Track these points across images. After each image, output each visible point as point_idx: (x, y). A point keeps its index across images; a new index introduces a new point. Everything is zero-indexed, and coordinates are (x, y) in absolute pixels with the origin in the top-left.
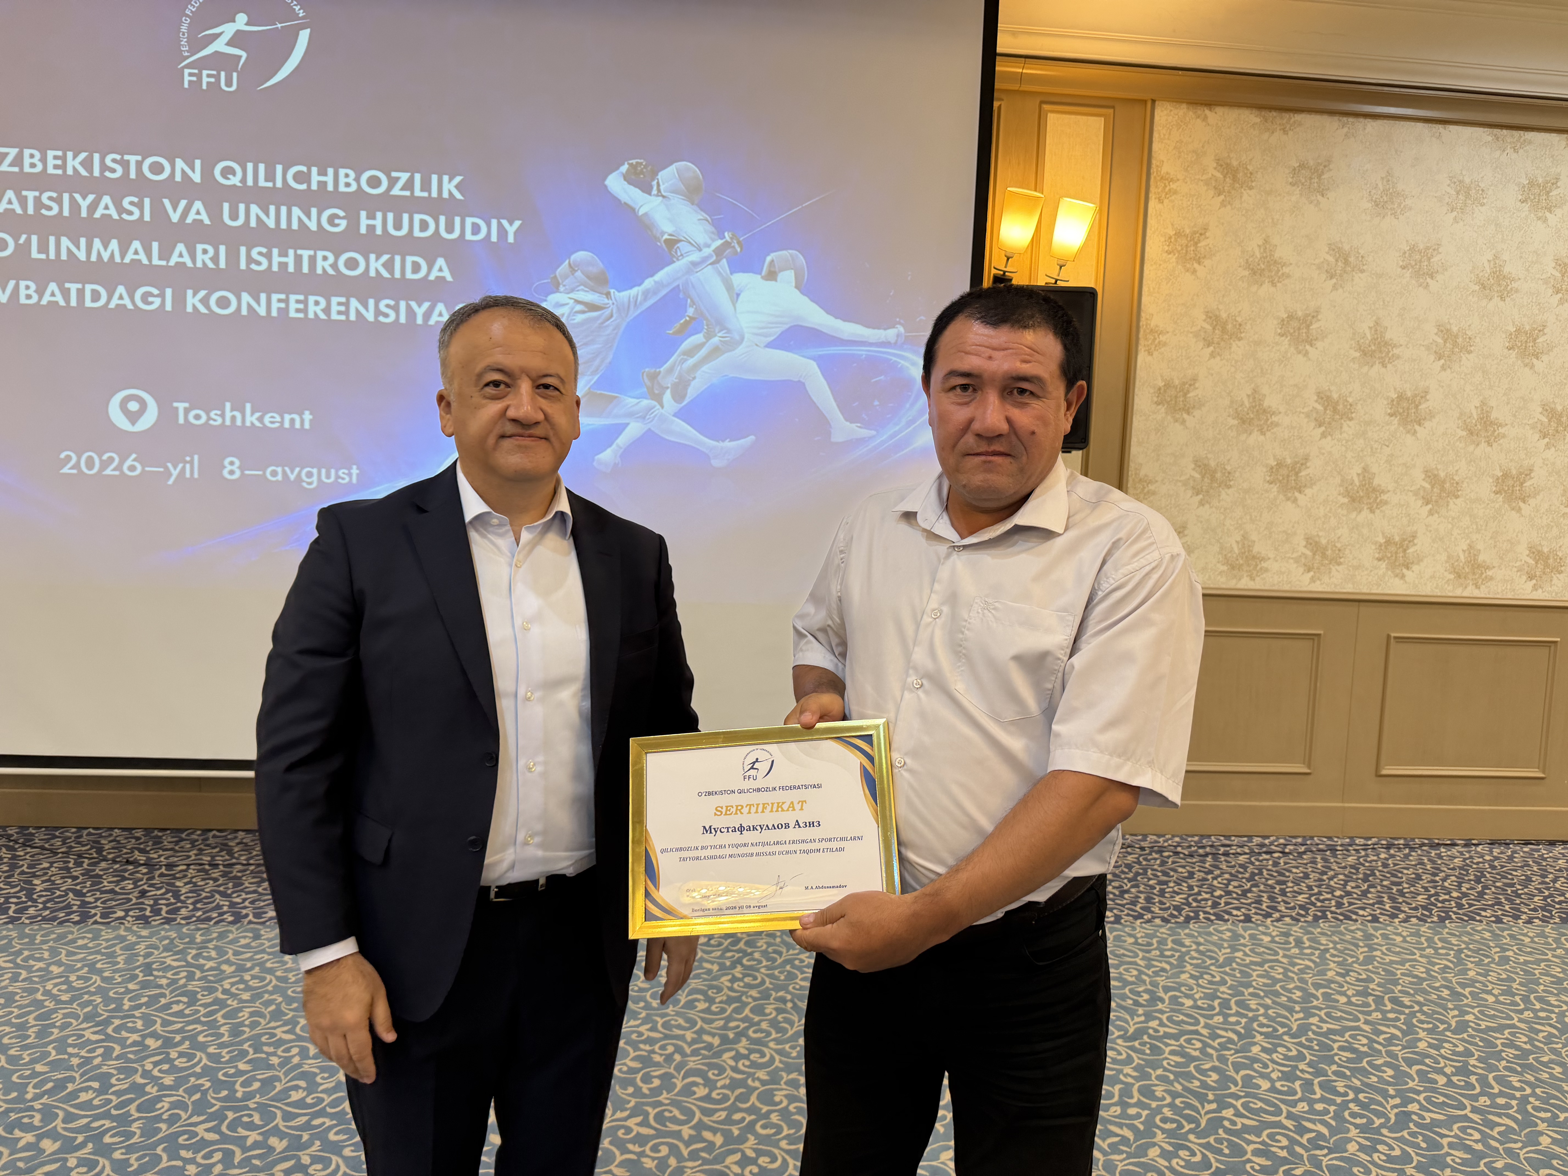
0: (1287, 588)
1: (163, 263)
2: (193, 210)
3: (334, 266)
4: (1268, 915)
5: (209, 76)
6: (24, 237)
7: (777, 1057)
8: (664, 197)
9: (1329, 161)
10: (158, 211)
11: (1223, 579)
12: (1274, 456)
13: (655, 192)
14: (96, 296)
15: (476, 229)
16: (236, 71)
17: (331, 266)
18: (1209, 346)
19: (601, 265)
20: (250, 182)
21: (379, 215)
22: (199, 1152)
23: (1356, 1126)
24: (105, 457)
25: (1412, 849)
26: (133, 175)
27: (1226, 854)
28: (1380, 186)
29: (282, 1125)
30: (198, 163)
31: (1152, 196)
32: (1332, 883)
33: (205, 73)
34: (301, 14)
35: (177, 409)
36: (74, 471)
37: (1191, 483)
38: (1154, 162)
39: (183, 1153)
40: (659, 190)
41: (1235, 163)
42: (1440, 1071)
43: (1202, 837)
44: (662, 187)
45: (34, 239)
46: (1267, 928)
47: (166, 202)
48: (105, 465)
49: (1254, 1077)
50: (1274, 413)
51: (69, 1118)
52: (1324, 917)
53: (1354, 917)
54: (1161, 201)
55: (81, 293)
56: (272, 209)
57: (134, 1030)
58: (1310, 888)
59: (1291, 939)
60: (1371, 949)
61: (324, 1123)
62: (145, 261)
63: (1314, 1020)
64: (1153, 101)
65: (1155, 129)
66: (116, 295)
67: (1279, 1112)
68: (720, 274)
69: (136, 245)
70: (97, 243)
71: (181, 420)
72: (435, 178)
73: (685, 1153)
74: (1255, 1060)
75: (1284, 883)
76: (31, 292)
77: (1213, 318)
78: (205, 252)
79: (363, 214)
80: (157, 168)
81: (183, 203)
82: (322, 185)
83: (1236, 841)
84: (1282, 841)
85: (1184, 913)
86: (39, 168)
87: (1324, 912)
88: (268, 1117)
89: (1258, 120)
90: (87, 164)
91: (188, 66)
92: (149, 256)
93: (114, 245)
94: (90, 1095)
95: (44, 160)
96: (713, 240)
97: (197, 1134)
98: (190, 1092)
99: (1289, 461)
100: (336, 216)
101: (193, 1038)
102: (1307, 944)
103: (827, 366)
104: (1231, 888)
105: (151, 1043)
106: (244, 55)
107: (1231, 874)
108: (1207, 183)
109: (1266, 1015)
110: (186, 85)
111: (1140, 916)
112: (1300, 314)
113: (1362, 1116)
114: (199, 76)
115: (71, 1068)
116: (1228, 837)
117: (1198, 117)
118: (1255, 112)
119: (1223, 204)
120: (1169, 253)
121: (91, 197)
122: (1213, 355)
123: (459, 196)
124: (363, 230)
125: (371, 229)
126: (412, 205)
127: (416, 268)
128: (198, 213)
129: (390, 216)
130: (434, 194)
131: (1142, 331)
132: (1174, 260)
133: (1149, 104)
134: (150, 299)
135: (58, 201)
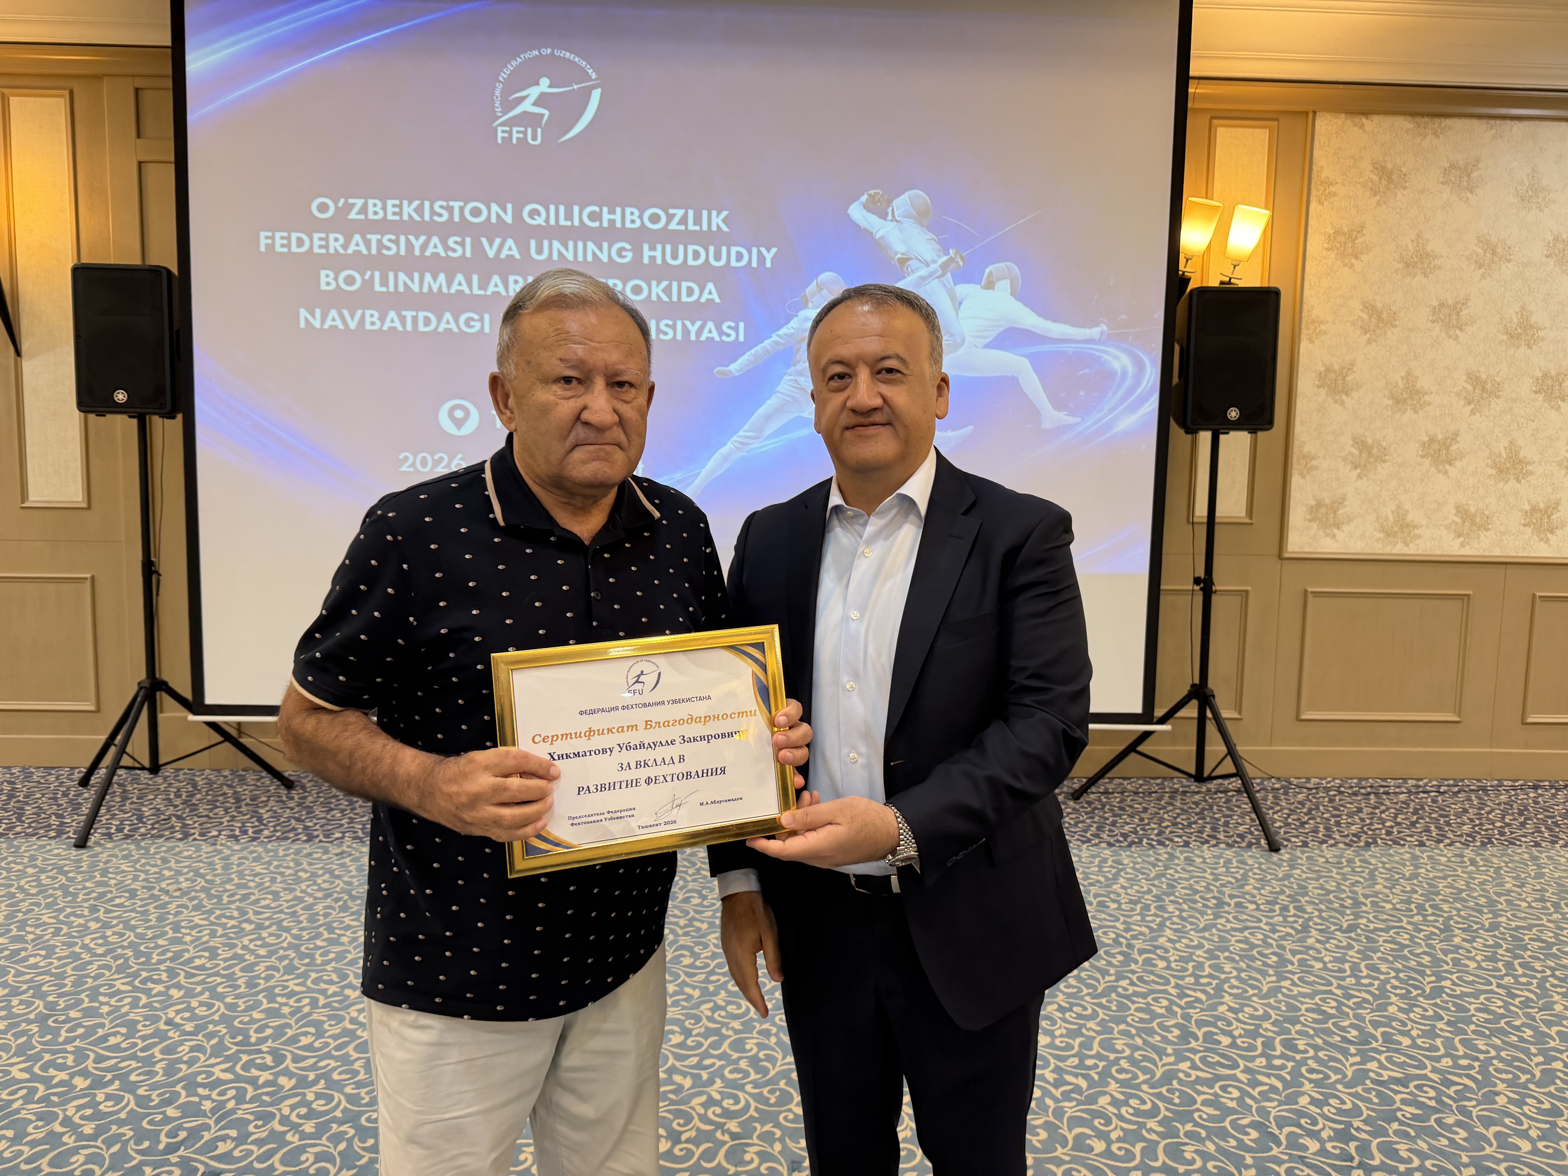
0: (1438, 552)
1: (482, 292)
2: (506, 247)
4: (1439, 841)
5: (518, 132)
6: (369, 273)
9: (1478, 161)
10: (477, 247)
11: (1380, 546)
12: (1426, 432)
13: (890, 217)
14: (427, 321)
18: (1365, 333)
20: (552, 222)
21: (659, 247)
24: (436, 457)
25: (1558, 790)
26: (456, 218)
27: (1387, 793)
28: (1526, 181)
30: (509, 207)
31: (1313, 199)
32: (1491, 816)
33: (515, 129)
34: (594, 76)
36: (412, 469)
37: (1351, 458)
38: (1314, 168)
41: (1390, 166)
43: (1360, 779)
44: (896, 213)
45: (377, 275)
46: (1441, 850)
47: (484, 241)
48: (436, 463)
50: (1426, 393)
52: (1491, 842)
53: (1518, 843)
54: (1321, 203)
55: (415, 319)
56: (571, 244)
58: (1471, 820)
60: (1539, 867)
63: (1502, 919)
64: (1315, 112)
65: (1316, 137)
66: (444, 321)
67: (1489, 983)
68: (945, 286)
69: (460, 277)
70: (428, 277)
72: (705, 213)
74: (1459, 947)
75: (1447, 816)
76: (375, 319)
77: (1370, 308)
79: (646, 246)
80: (476, 212)
81: (498, 241)
82: (612, 222)
83: (1392, 782)
84: (1434, 783)
85: (1362, 839)
86: (381, 215)
89: (1411, 126)
90: (419, 210)
91: (501, 125)
92: (471, 287)
93: (442, 278)
95: (384, 208)
96: (939, 257)
99: (1440, 437)
100: (623, 249)
102: (1481, 863)
104: (1399, 820)
106: (546, 113)
107: (1396, 809)
108: (1364, 185)
109: (1459, 916)
110: (500, 141)
111: (1325, 842)
112: (1450, 302)
114: (510, 133)
116: (1385, 780)
117: (1356, 125)
118: (1409, 118)
119: (1379, 204)
120: (1328, 250)
121: (423, 238)
122: (1369, 342)
123: (725, 228)
124: (646, 261)
125: (653, 259)
126: (687, 237)
127: (690, 292)
128: (510, 249)
129: (668, 248)
130: (705, 227)
131: (1304, 321)
132: (1333, 256)
133: (1311, 115)
134: (472, 323)
135: (397, 242)
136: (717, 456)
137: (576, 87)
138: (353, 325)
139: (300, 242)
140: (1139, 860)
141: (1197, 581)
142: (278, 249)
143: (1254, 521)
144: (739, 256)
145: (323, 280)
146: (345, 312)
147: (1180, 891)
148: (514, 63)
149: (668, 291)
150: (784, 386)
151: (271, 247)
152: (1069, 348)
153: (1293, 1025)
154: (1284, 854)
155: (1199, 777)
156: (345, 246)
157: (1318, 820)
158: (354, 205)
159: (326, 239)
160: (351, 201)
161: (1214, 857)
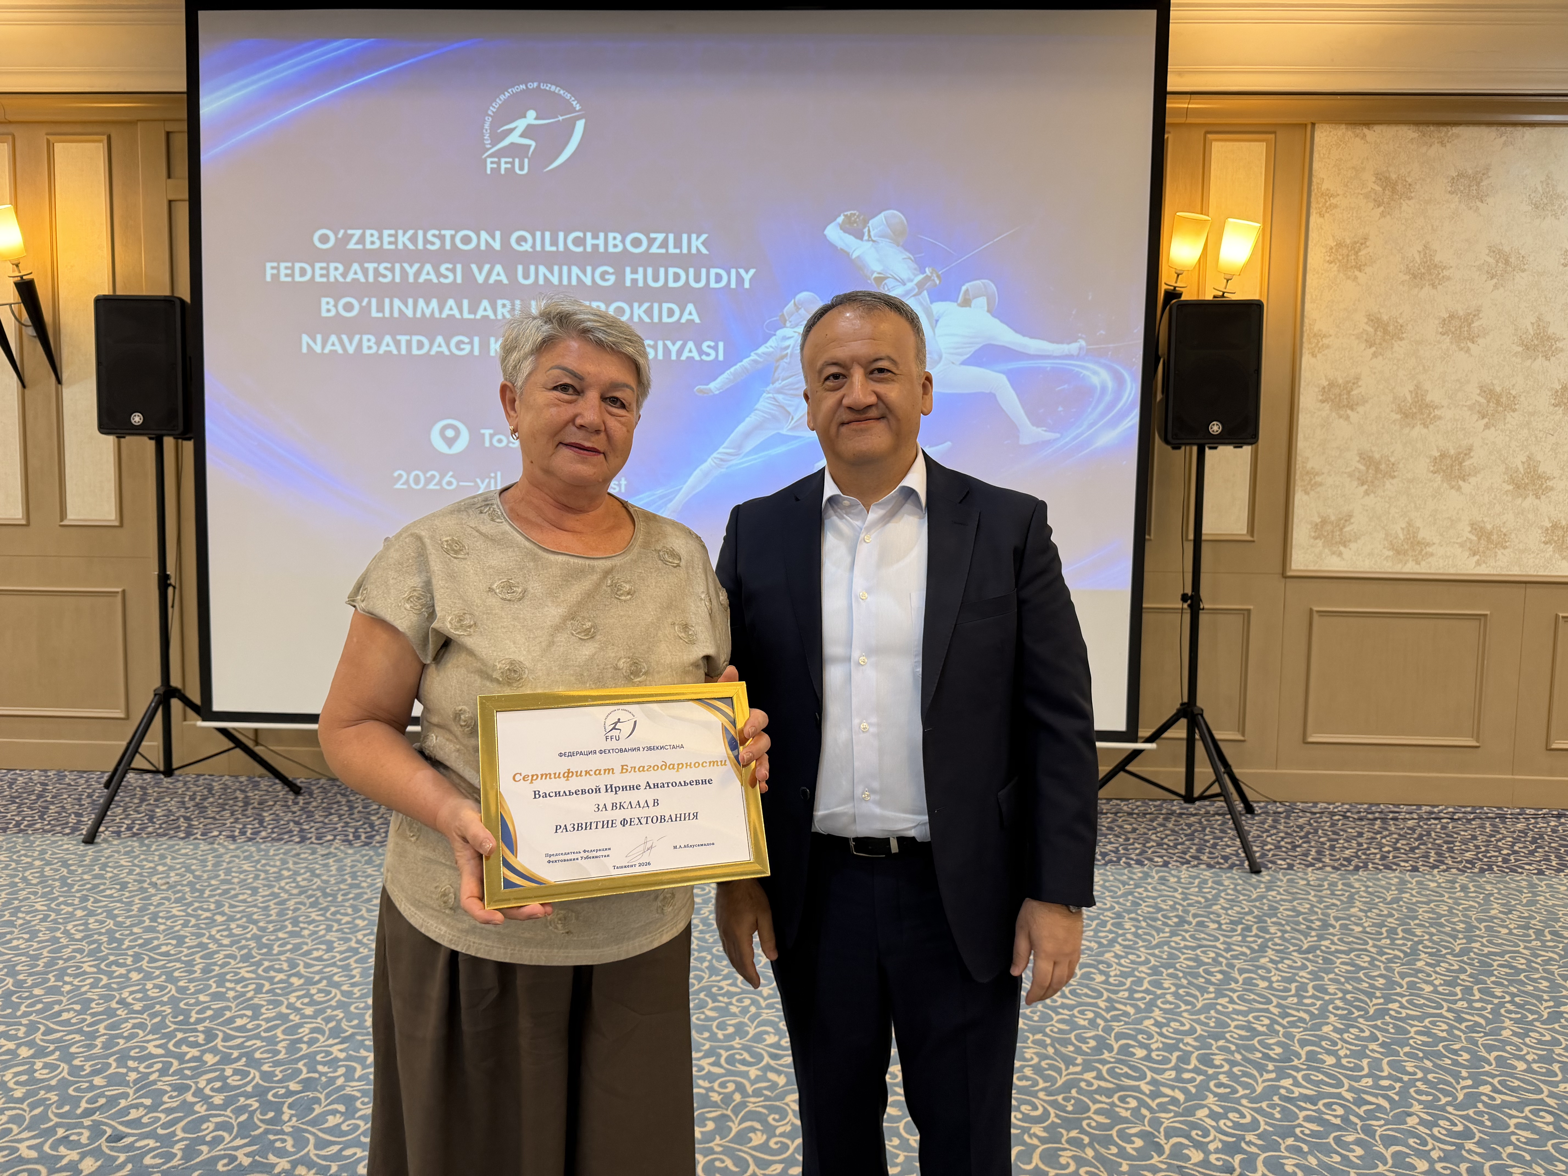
0: (1452, 571)
1: (472, 316)
2: (495, 273)
4: (1434, 867)
5: (506, 163)
6: (366, 300)
9: (1488, 168)
10: (468, 275)
11: (1390, 564)
12: (1438, 448)
13: (866, 237)
14: (420, 345)
18: (1371, 347)
20: (538, 248)
21: (641, 270)
23: (1511, 1019)
24: (429, 475)
26: (448, 246)
27: (1395, 819)
28: (1540, 189)
30: (498, 234)
31: (1313, 211)
32: (1500, 844)
33: (503, 160)
34: (578, 107)
35: (483, 435)
36: (405, 487)
37: (1357, 474)
38: (1314, 180)
40: (869, 236)
41: (1394, 176)
43: (1371, 805)
44: (872, 233)
45: (374, 301)
46: (1434, 876)
47: (474, 267)
48: (429, 481)
49: (1419, 983)
50: (1436, 407)
52: (1490, 869)
53: (1520, 870)
54: (1321, 215)
55: (409, 343)
56: (556, 268)
58: (1477, 847)
59: (1457, 885)
60: (1535, 894)
63: (1476, 945)
64: (1313, 124)
65: (1315, 149)
66: (436, 344)
67: (1440, 1007)
69: (451, 302)
70: (421, 303)
71: (487, 444)
72: (685, 236)
74: (1419, 971)
75: (1452, 842)
76: (371, 344)
77: (1375, 320)
78: (504, 306)
79: (628, 270)
80: (466, 240)
81: (487, 267)
82: (595, 247)
83: (1405, 808)
85: (1353, 863)
86: (377, 244)
87: (1490, 866)
89: (1416, 135)
90: (413, 239)
91: (490, 156)
92: (461, 312)
93: (434, 303)
95: (381, 238)
96: (916, 275)
99: (1452, 452)
100: (606, 273)
102: (1473, 889)
103: (1014, 378)
104: (1399, 845)
106: (533, 144)
107: (1399, 835)
108: (1367, 196)
109: (1430, 940)
110: (489, 172)
111: (1312, 865)
112: (1461, 313)
113: (1516, 1013)
114: (499, 164)
117: (1357, 136)
118: (1413, 128)
119: (1383, 215)
120: (1330, 262)
121: (416, 266)
122: (1375, 355)
123: (704, 251)
124: (628, 283)
125: (634, 281)
126: (668, 260)
127: (671, 313)
128: (498, 274)
129: (650, 271)
130: (685, 251)
131: (1305, 335)
132: (1335, 268)
133: (1309, 127)
134: (462, 346)
135: (392, 270)
136: (697, 473)
137: (561, 118)
138: (351, 350)
139: (303, 272)
140: (1111, 878)
141: (1184, 598)
142: (283, 278)
143: (1255, 539)
144: (719, 278)
145: (324, 307)
146: (344, 337)
147: (1144, 909)
148: (502, 97)
149: (649, 312)
150: (763, 404)
151: (276, 277)
152: (1047, 364)
153: (1216, 1041)
154: (1265, 876)
155: (1189, 798)
156: (344, 275)
157: (1313, 844)
158: (352, 235)
159: (327, 269)
160: (350, 232)
161: (1190, 877)
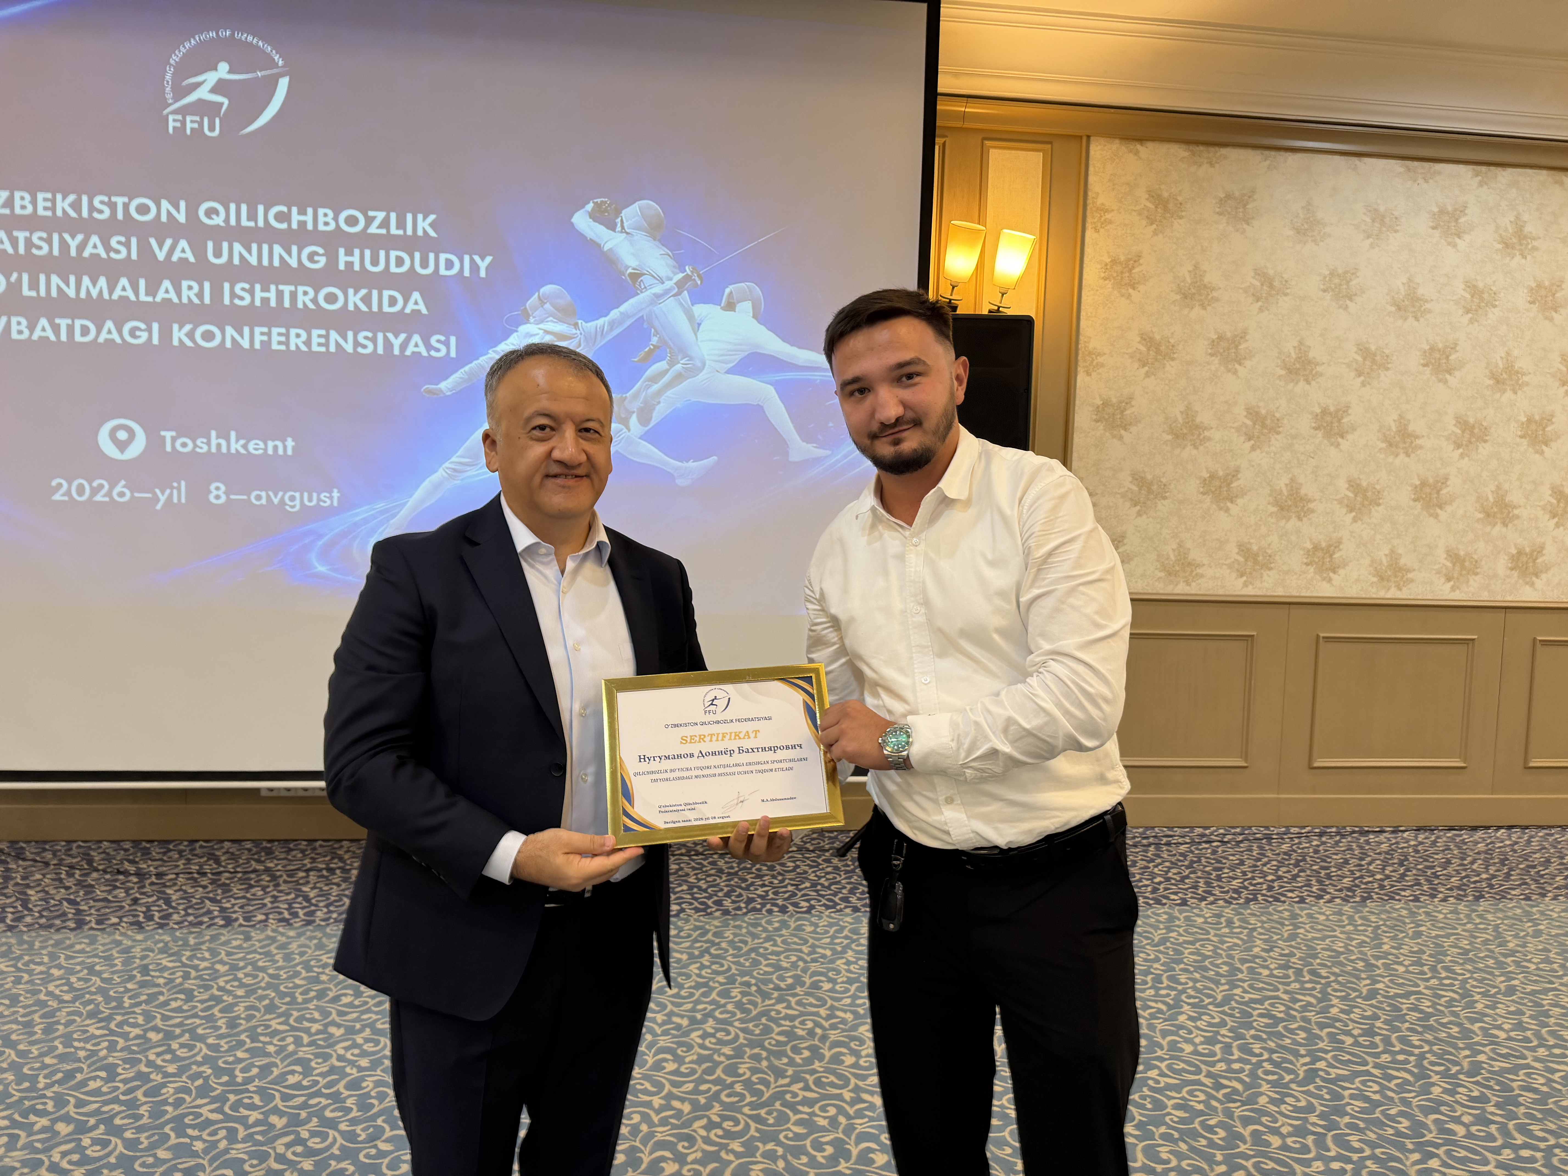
0: (1221, 592)
1: (150, 299)
2: (179, 249)
3: (315, 301)
4: (1203, 899)
7: (741, 1035)
8: (627, 233)
9: (1253, 191)
10: (145, 250)
11: (1162, 585)
12: (1207, 469)
13: (619, 228)
14: (85, 331)
15: (449, 265)
16: (219, 116)
17: (311, 300)
18: (1144, 366)
19: (569, 298)
20: (233, 222)
21: (357, 252)
22: (204, 1130)
23: (1268, 1082)
24: (95, 484)
25: (1343, 836)
26: (120, 216)
27: (1168, 844)
28: (1301, 214)
29: (281, 1105)
30: (183, 204)
31: (1089, 226)
32: (1265, 869)
34: (281, 63)
35: (164, 437)
36: (66, 498)
37: (1129, 495)
38: (1090, 194)
39: (190, 1131)
40: (623, 227)
41: (1165, 194)
42: (1348, 1033)
43: (1147, 828)
44: (625, 225)
45: (25, 277)
46: (1202, 910)
47: (153, 242)
48: (95, 491)
49: (1179, 1042)
50: (1206, 428)
51: (80, 1104)
52: (1255, 899)
53: (1283, 899)
54: (1097, 231)
55: (70, 328)
56: (254, 247)
57: (135, 1025)
58: (1244, 873)
59: (1223, 920)
60: (1296, 927)
61: (320, 1103)
62: (132, 297)
63: (1238, 991)
64: (1088, 137)
65: (1091, 162)
66: (105, 330)
67: (1199, 1072)
68: (681, 304)
69: (124, 282)
70: (86, 281)
71: (169, 448)
72: (409, 217)
73: (656, 1119)
74: (1181, 1027)
75: (1220, 869)
76: (23, 327)
77: (1147, 339)
78: (190, 288)
79: (342, 251)
80: (143, 209)
82: (303, 224)
83: (1178, 831)
84: (1222, 831)
86: (30, 209)
87: (1255, 895)
88: (267, 1097)
89: (1186, 154)
90: (76, 206)
92: (136, 293)
93: (102, 282)
94: (99, 1083)
95: (34, 202)
97: (201, 1115)
98: (194, 1078)
99: (1221, 473)
100: (316, 253)
101: (192, 1031)
102: (1237, 924)
104: (1170, 875)
105: (153, 1036)
106: (226, 102)
107: (1172, 863)
108: (1140, 214)
109: (1194, 988)
110: (171, 130)
112: (1229, 335)
113: (1274, 1073)
114: (184, 123)
115: (79, 1060)
116: (1170, 828)
117: (1130, 152)
118: (1184, 146)
119: (1155, 233)
120: (1105, 279)
121: (80, 237)
122: (1147, 375)
123: (432, 233)
124: (341, 266)
125: (350, 265)
126: (388, 242)
127: (393, 301)
128: (183, 251)
129: (368, 253)
130: (409, 232)
131: (1080, 353)
132: (1110, 285)
133: (1084, 139)
134: (138, 333)
135: (49, 241)
136: (426, 484)
148: (187, 45)
149: (367, 300)
